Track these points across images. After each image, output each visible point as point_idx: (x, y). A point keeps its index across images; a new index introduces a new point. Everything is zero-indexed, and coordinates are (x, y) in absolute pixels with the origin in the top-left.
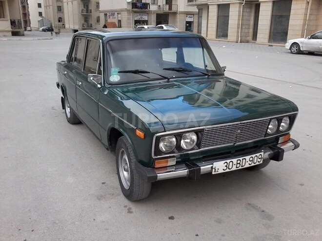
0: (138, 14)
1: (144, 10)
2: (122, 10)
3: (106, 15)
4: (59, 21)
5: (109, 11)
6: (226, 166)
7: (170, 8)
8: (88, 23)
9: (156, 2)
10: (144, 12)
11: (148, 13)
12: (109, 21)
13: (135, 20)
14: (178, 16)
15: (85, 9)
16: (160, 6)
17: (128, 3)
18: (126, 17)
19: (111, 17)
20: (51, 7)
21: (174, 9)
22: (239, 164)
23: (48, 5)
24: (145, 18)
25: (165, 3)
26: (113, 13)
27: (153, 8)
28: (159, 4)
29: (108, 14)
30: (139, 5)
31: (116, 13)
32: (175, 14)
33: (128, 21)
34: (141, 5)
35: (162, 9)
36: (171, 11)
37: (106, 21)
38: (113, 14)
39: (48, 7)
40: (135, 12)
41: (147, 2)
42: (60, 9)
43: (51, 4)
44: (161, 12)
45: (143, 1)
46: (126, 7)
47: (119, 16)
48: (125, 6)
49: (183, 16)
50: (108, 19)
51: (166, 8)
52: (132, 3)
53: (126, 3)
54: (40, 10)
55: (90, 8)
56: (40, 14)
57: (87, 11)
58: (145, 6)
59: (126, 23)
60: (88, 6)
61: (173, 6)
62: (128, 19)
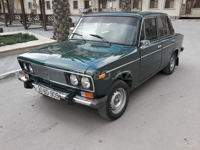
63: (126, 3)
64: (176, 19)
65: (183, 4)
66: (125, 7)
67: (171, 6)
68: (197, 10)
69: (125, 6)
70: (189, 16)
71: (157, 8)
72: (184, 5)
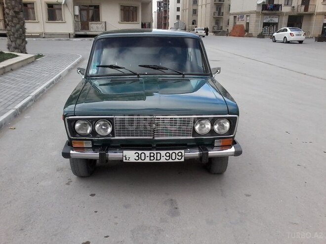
0: (268, 16)
1: (274, 12)
2: (251, 13)
3: (235, 17)
4: (193, 24)
5: (238, 14)
6: (138, 156)
7: (306, 9)
8: (218, 26)
9: (290, 3)
10: (275, 14)
11: (280, 15)
12: (237, 23)
13: (264, 23)
14: (315, 17)
15: (217, 12)
16: (294, 7)
17: (259, 5)
18: (255, 19)
19: (240, 19)
20: (187, 10)
21: (310, 10)
22: (153, 156)
23: (185, 8)
24: (276, 20)
25: (300, 3)
26: (242, 15)
27: (286, 9)
28: (292, 5)
29: (237, 17)
30: (269, 6)
31: (245, 16)
32: (311, 15)
33: (257, 23)
34: (272, 7)
35: (296, 10)
36: (306, 13)
37: (235, 23)
38: (242, 17)
39: (185, 11)
40: (265, 14)
41: (280, 3)
42: (195, 12)
43: (187, 8)
44: (295, 13)
45: (275, 3)
46: (256, 10)
47: (248, 18)
48: (254, 8)
49: (320, 17)
50: (237, 21)
51: (302, 10)
52: (263, 5)
53: (256, 5)
54: (179, 13)
55: (222, 11)
56: (178, 17)
57: (219, 14)
58: (277, 7)
59: (254, 26)
60: (220, 9)
61: (310, 7)
62: (257, 21)
63: (15, 12)
64: (70, 38)
65: (75, 15)
66: (14, 19)
67: (58, 17)
68: (98, 25)
69: (13, 17)
70: (88, 33)
71: (35, 20)
72: (77, 16)
